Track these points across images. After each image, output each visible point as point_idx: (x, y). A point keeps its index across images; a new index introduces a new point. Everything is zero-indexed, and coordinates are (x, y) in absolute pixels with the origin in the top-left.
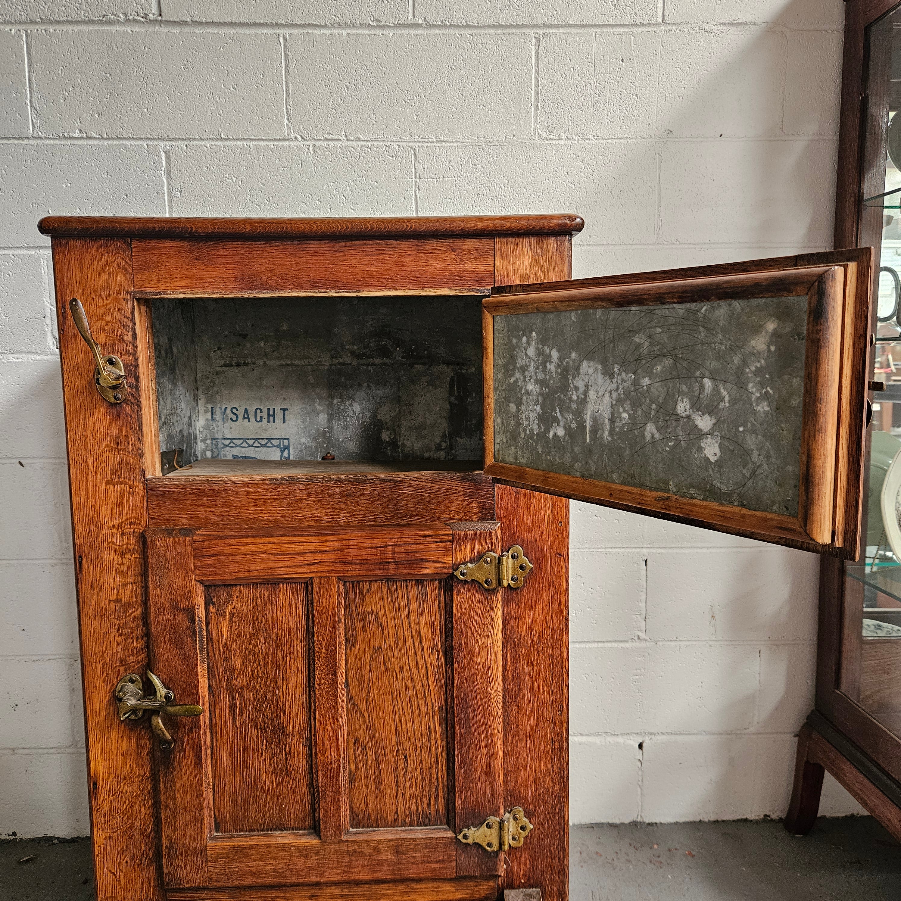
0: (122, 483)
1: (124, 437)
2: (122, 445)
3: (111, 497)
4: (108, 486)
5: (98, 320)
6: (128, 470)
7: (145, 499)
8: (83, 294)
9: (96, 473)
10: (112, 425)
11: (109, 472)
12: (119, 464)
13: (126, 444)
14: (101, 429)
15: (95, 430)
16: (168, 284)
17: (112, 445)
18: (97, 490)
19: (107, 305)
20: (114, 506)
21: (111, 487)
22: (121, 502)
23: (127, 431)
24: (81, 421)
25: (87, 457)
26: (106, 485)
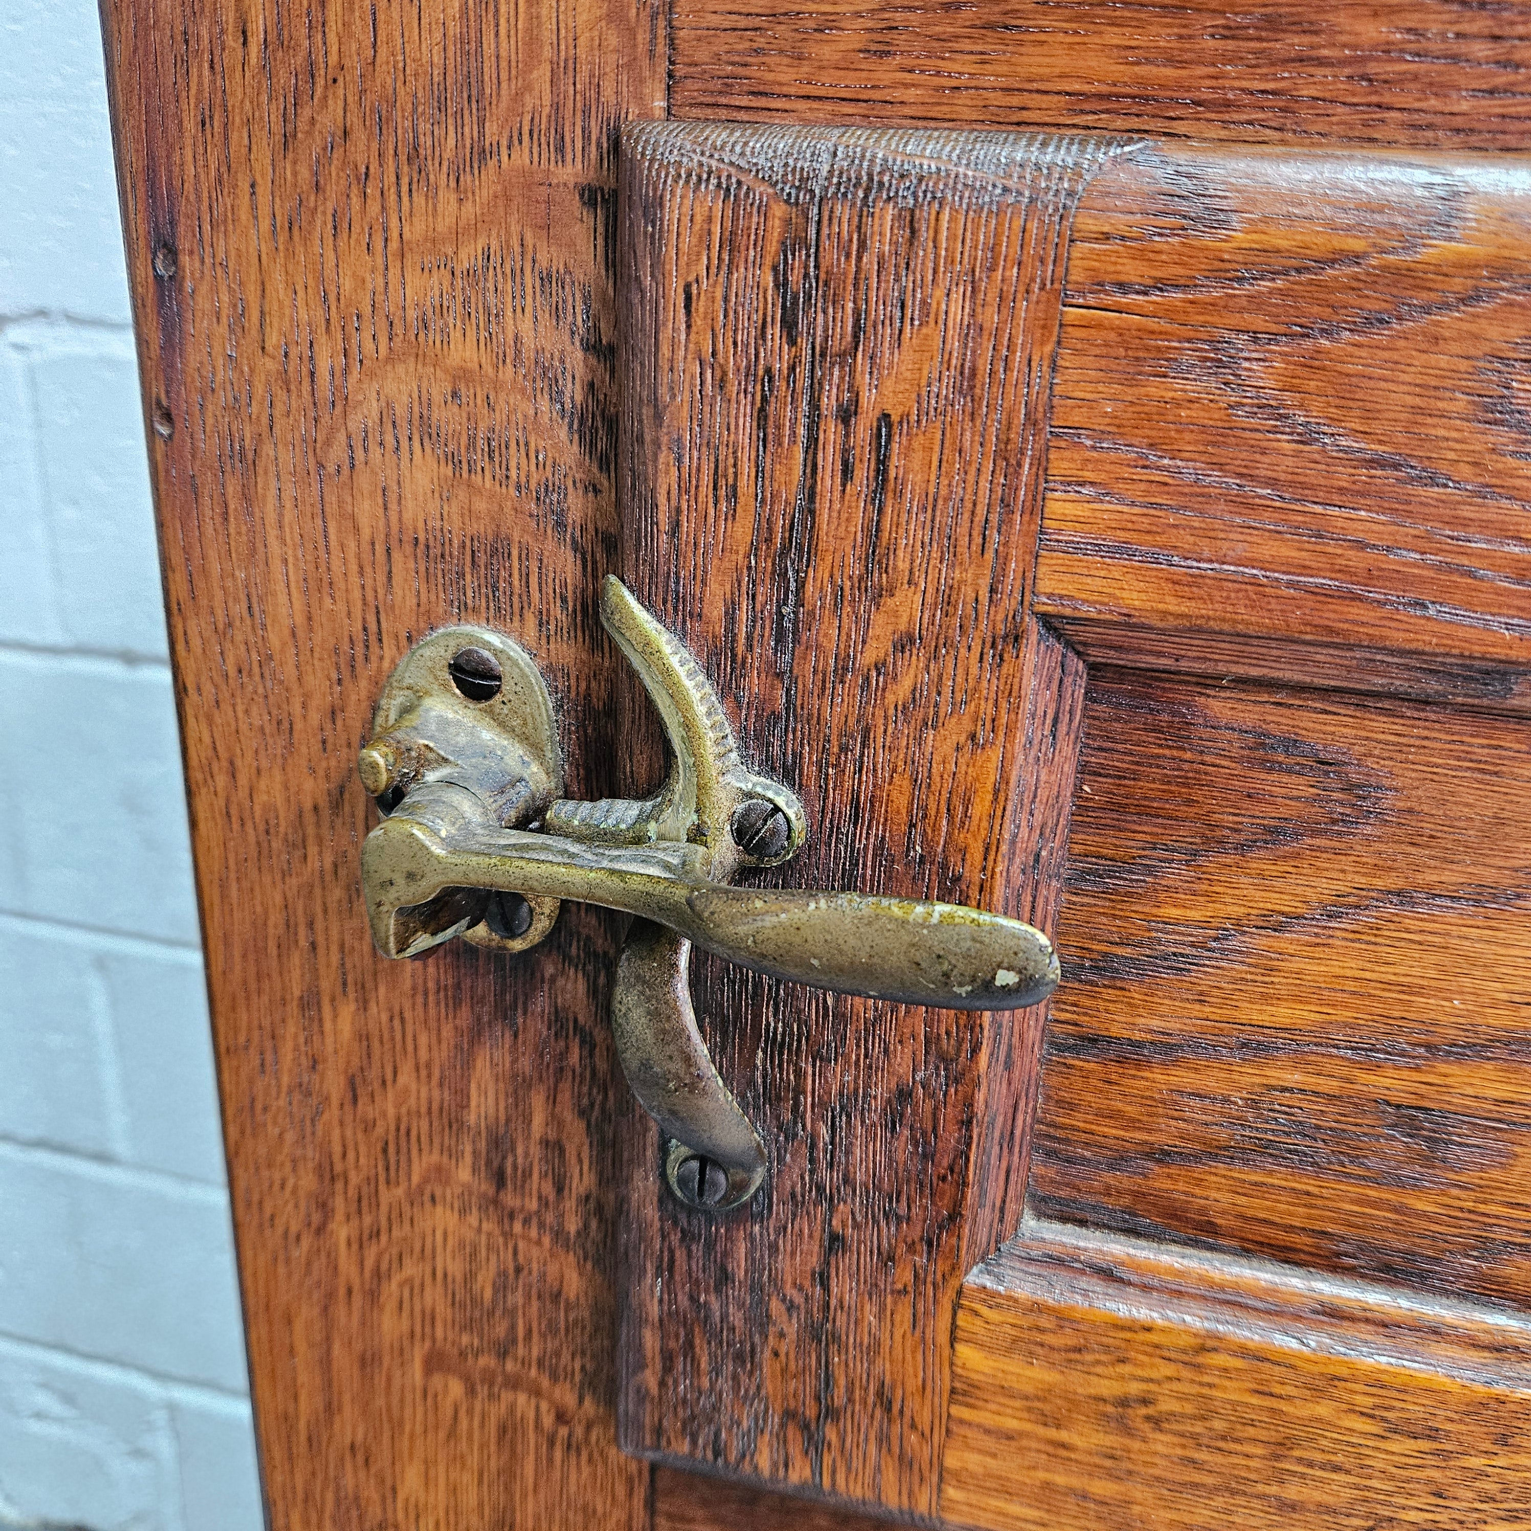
0: (514, 1383)
1: (536, 1151)
2: (521, 1189)
3: (452, 1434)
4: (437, 1381)
5: (391, 359)
6: (551, 1328)
7: (640, 1493)
8: (288, 140)
9: (373, 1297)
10: (468, 1064)
11: (443, 1310)
12: (502, 1287)
13: (548, 1189)
14: (406, 1077)
15: (373, 1074)
16: (962, 66)
17: (464, 1174)
18: (380, 1381)
19: (458, 235)
20: (468, 1479)
21: (456, 1388)
22: (509, 1473)
23: (554, 1119)
24: (293, 1008)
25: (324, 1207)
26: (429, 1369)
